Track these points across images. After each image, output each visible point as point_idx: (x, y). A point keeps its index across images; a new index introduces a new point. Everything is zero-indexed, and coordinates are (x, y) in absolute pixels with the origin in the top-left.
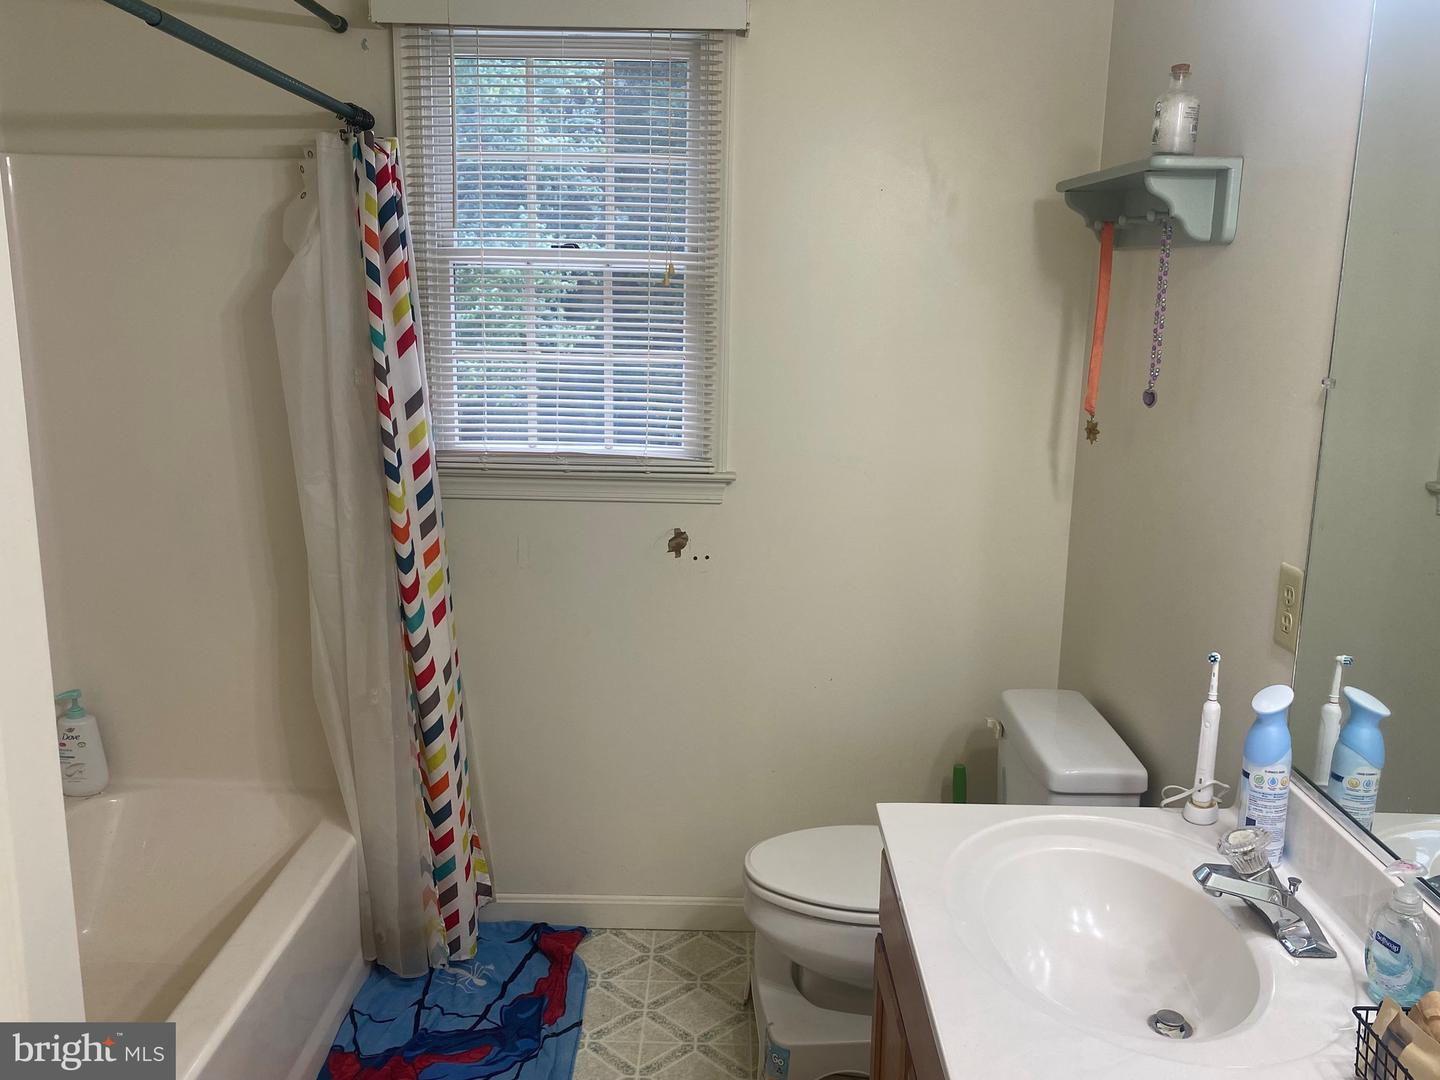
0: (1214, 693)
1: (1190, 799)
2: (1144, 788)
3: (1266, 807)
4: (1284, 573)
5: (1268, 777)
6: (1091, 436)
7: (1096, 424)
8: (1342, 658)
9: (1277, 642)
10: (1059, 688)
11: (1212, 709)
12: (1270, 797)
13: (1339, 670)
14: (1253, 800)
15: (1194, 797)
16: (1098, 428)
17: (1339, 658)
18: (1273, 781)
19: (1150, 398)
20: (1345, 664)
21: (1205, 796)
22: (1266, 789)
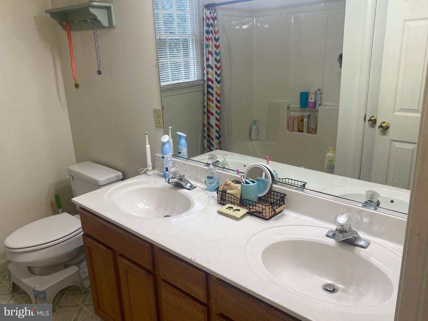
0: (147, 143)
1: (147, 170)
2: (122, 177)
3: (169, 164)
4: (155, 110)
5: (168, 156)
6: (77, 87)
7: (78, 83)
8: (170, 127)
9: (157, 127)
10: (77, 163)
11: (148, 146)
12: (170, 161)
13: (170, 130)
14: (166, 163)
15: (148, 169)
16: (79, 84)
17: (169, 127)
18: (170, 157)
19: (99, 73)
20: (171, 129)
21: (151, 168)
22: (169, 160)
